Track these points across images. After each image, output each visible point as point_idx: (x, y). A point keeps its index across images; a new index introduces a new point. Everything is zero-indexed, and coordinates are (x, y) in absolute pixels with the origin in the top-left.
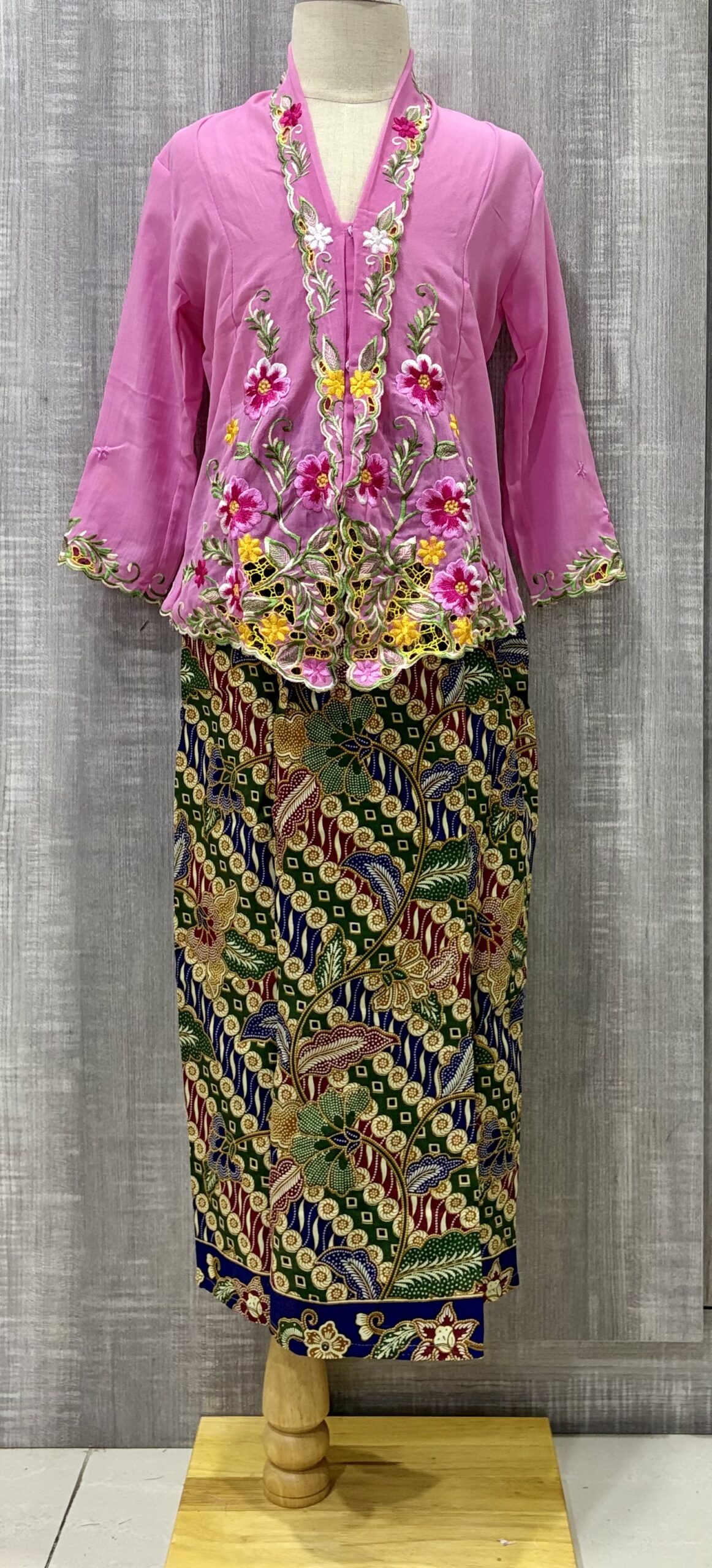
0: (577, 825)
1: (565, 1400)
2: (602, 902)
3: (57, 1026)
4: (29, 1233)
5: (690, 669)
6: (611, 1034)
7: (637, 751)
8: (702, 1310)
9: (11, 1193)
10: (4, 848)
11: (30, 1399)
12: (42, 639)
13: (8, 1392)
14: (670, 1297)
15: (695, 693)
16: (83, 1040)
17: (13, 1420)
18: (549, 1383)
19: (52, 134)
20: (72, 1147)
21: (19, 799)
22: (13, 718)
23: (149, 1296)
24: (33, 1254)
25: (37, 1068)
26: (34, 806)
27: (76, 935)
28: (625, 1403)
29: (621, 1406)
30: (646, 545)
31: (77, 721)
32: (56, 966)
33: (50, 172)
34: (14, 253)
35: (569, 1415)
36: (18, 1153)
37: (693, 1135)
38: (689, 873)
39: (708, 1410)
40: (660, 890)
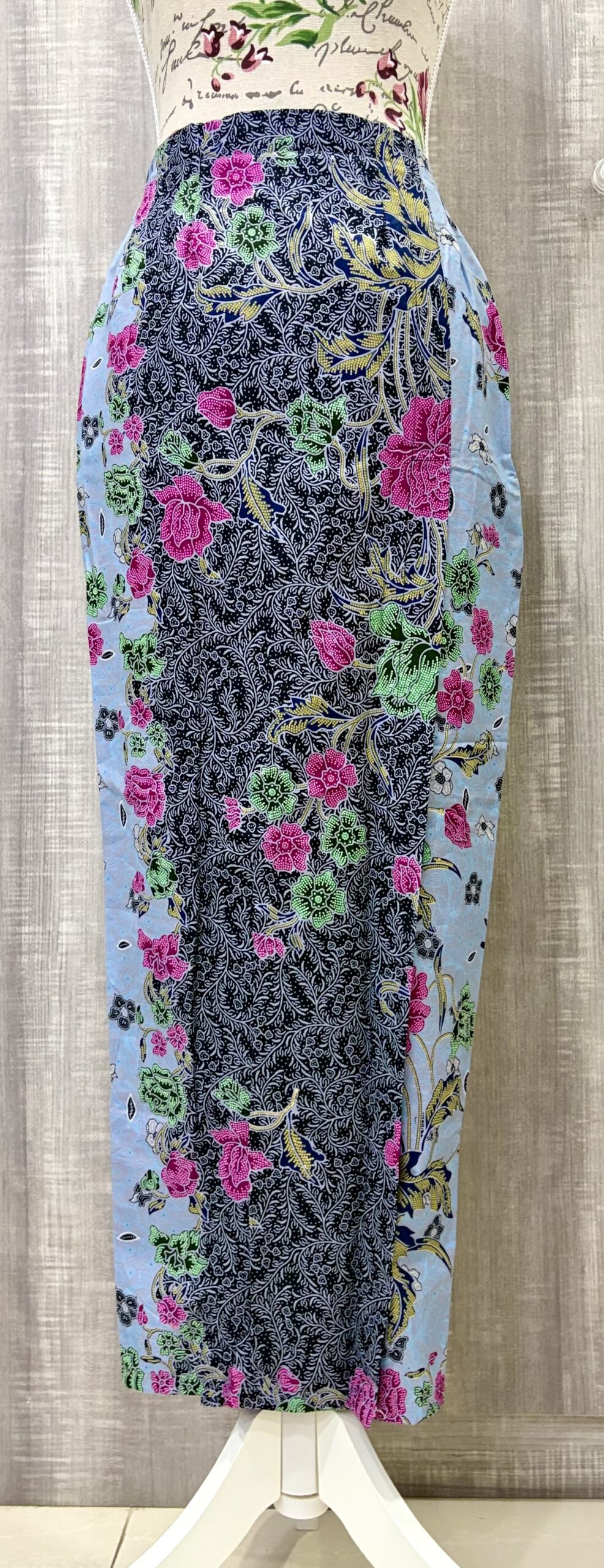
0: (543, 960)
1: (544, 1468)
2: (565, 1028)
3: (102, 1136)
4: (78, 1316)
6: (576, 1142)
7: (592, 896)
9: (64, 1282)
10: (57, 984)
11: (79, 1464)
12: (90, 807)
13: (61, 1457)
17: (64, 1481)
18: (530, 1454)
21: (71, 942)
22: (65, 874)
24: (82, 1334)
25: (85, 1173)
26: (83, 948)
28: (596, 1472)
30: (596, 721)
32: (101, 1085)
34: (65, 490)
35: (547, 1483)
36: (69, 1247)
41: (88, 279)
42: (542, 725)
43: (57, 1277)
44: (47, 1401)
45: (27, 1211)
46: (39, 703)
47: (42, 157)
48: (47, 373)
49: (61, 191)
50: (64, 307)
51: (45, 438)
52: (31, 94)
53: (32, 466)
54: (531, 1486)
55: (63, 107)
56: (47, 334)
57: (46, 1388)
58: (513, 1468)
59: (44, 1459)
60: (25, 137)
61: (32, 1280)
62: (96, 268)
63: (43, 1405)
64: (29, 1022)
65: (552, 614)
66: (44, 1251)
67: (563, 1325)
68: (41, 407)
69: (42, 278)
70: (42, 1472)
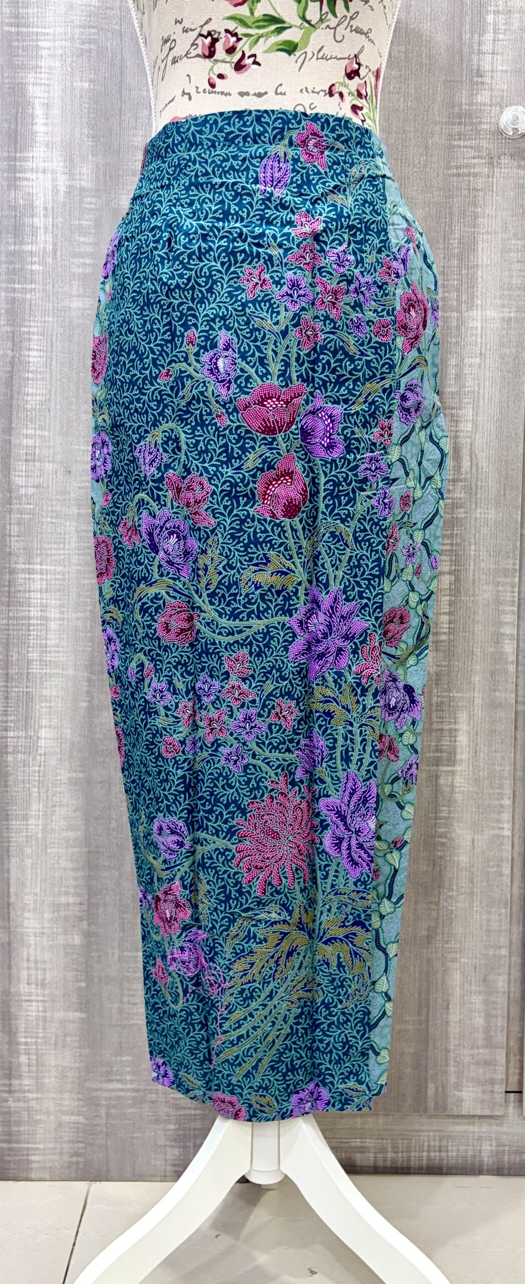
0: (428, 768)
1: (410, 1152)
2: (443, 821)
3: (71, 900)
4: (50, 1038)
5: (507, 664)
6: (447, 910)
7: (469, 719)
8: (504, 1094)
9: (39, 1012)
10: (37, 778)
11: (50, 1149)
12: (65, 636)
13: (35, 1143)
14: (482, 1085)
15: (510, 680)
16: (88, 910)
17: (38, 1162)
18: (400, 1141)
19: (76, 287)
20: (81, 981)
21: (48, 745)
22: (44, 690)
23: (132, 1081)
24: (53, 1052)
25: (57, 928)
26: (58, 750)
27: (85, 838)
28: (449, 1155)
29: (448, 1157)
30: (479, 579)
31: (89, 692)
32: (71, 859)
33: (74, 314)
34: (48, 370)
35: (412, 1163)
36: (43, 984)
37: (501, 978)
38: (502, 802)
39: (506, 1159)
40: (483, 813)
41: (70, 187)
43: (34, 1008)
44: (25, 1102)
45: (10, 957)
46: (24, 549)
47: (32, 75)
48: (34, 268)
49: (47, 106)
50: (50, 210)
51: (32, 324)
52: (23, 17)
53: (21, 348)
54: (399, 1165)
55: (51, 31)
56: (34, 233)
57: (24, 1092)
58: (387, 1152)
59: (22, 1145)
60: (17, 56)
61: (13, 1010)
62: (78, 177)
63: (21, 1104)
64: (14, 808)
65: (449, 491)
66: (23, 988)
67: (430, 1047)
68: (28, 296)
69: (31, 184)
70: (20, 1155)
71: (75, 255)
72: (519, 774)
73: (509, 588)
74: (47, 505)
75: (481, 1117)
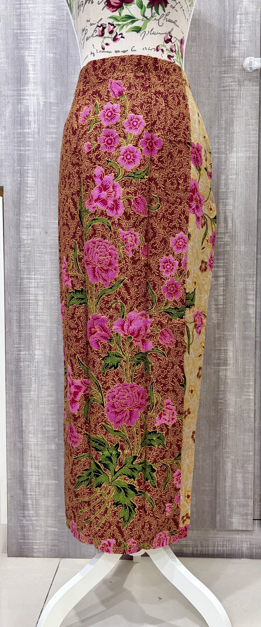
0: (214, 368)
1: (209, 547)
2: (222, 392)
3: (50, 429)
4: (42, 492)
5: (251, 318)
6: (224, 434)
7: (233, 344)
8: (252, 520)
9: (36, 480)
10: (34, 373)
11: (43, 543)
12: (46, 308)
13: (36, 540)
14: (242, 516)
15: (252, 326)
16: (58, 433)
17: (37, 549)
18: (204, 542)
19: (48, 148)
20: (55, 466)
21: (39, 358)
22: (37, 333)
24: (43, 499)
25: (44, 441)
26: (43, 360)
27: (56, 400)
28: (227, 549)
29: (227, 550)
30: (237, 279)
31: (57, 334)
32: (50, 410)
33: (48, 160)
34: (36, 186)
35: (210, 552)
36: (38, 468)
37: (250, 466)
38: (249, 383)
39: (254, 551)
40: (240, 388)
41: (45, 102)
42: (216, 280)
43: (34, 479)
44: (31, 521)
45: (23, 455)
46: (27, 268)
47: (27, 52)
48: (29, 140)
49: (34, 65)
50: (36, 113)
51: (29, 165)
52: (23, 26)
53: (24, 176)
54: (204, 553)
55: (35, 31)
56: (29, 123)
57: (30, 517)
58: (198, 547)
59: (30, 541)
60: (21, 43)
61: (25, 479)
62: (48, 97)
63: (29, 522)
64: (24, 387)
65: (222, 238)
66: (29, 469)
67: (217, 498)
68: (27, 153)
69: (27, 101)
70: (29, 546)
71: (48, 133)
72: (258, 370)
73: (251, 283)
74: (37, 248)
75: (242, 531)
